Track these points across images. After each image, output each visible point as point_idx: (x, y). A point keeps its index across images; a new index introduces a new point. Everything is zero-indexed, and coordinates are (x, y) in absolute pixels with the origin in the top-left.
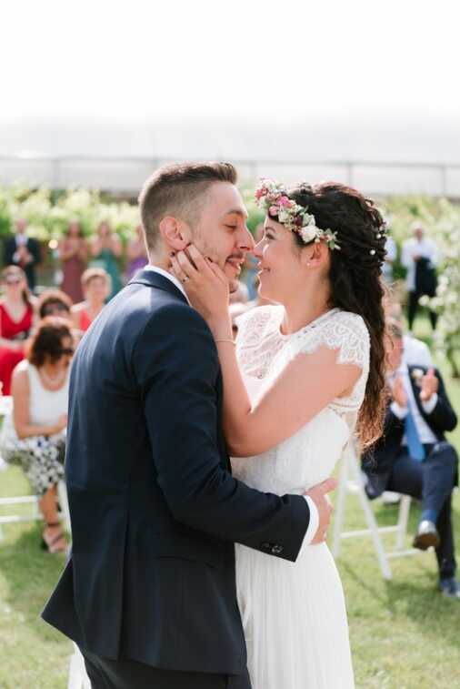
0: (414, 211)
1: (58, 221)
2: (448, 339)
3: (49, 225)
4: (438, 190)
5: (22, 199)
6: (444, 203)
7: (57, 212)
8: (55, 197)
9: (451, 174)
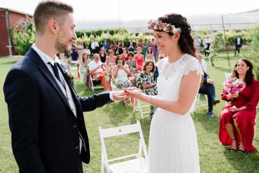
0: (205, 34)
1: (138, 39)
2: (211, 58)
3: (135, 40)
4: (210, 29)
5: (131, 35)
6: (211, 32)
7: (137, 37)
8: (137, 35)
9: (213, 26)
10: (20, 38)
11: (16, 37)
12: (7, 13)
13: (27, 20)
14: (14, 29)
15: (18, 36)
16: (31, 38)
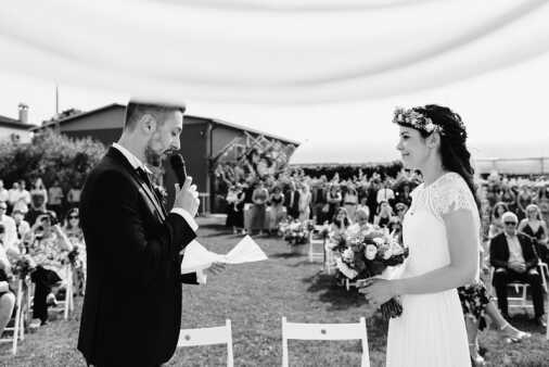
10: (227, 177)
11: (218, 175)
12: (210, 127)
13: (248, 142)
14: (220, 160)
15: (223, 173)
16: (247, 176)
